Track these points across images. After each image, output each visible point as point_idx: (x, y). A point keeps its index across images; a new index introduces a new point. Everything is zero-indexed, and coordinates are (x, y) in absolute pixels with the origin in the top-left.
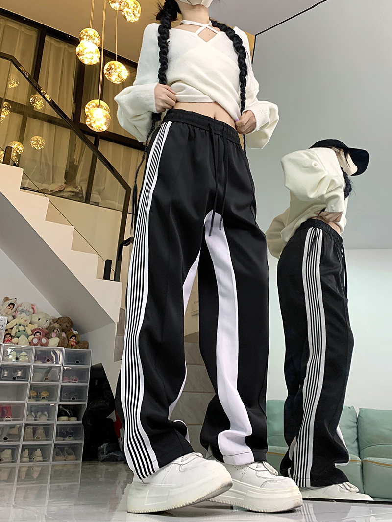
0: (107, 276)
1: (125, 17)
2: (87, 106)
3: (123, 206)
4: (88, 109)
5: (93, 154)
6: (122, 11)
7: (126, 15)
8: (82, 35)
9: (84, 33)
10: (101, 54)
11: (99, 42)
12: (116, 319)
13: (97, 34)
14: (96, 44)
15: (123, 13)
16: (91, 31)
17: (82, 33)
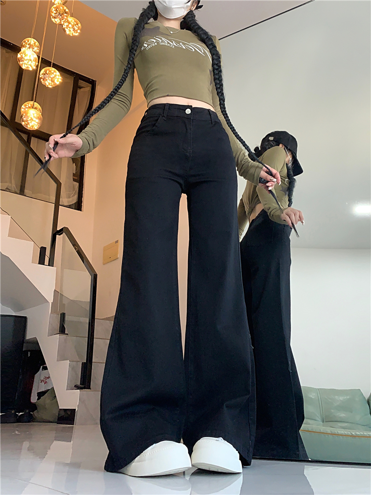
0: (41, 262)
1: (65, 31)
2: (23, 106)
3: (55, 198)
4: (24, 109)
5: (26, 151)
6: (62, 25)
7: (66, 29)
8: (24, 43)
9: (26, 41)
10: (38, 62)
11: (38, 51)
12: (50, 299)
13: (37, 43)
14: (35, 52)
15: (64, 26)
16: (32, 41)
17: (25, 42)
